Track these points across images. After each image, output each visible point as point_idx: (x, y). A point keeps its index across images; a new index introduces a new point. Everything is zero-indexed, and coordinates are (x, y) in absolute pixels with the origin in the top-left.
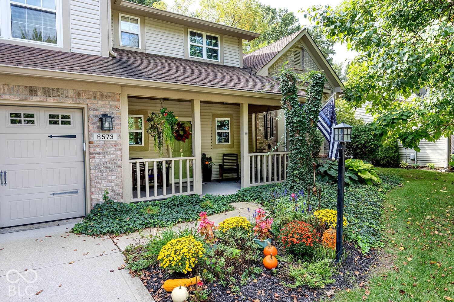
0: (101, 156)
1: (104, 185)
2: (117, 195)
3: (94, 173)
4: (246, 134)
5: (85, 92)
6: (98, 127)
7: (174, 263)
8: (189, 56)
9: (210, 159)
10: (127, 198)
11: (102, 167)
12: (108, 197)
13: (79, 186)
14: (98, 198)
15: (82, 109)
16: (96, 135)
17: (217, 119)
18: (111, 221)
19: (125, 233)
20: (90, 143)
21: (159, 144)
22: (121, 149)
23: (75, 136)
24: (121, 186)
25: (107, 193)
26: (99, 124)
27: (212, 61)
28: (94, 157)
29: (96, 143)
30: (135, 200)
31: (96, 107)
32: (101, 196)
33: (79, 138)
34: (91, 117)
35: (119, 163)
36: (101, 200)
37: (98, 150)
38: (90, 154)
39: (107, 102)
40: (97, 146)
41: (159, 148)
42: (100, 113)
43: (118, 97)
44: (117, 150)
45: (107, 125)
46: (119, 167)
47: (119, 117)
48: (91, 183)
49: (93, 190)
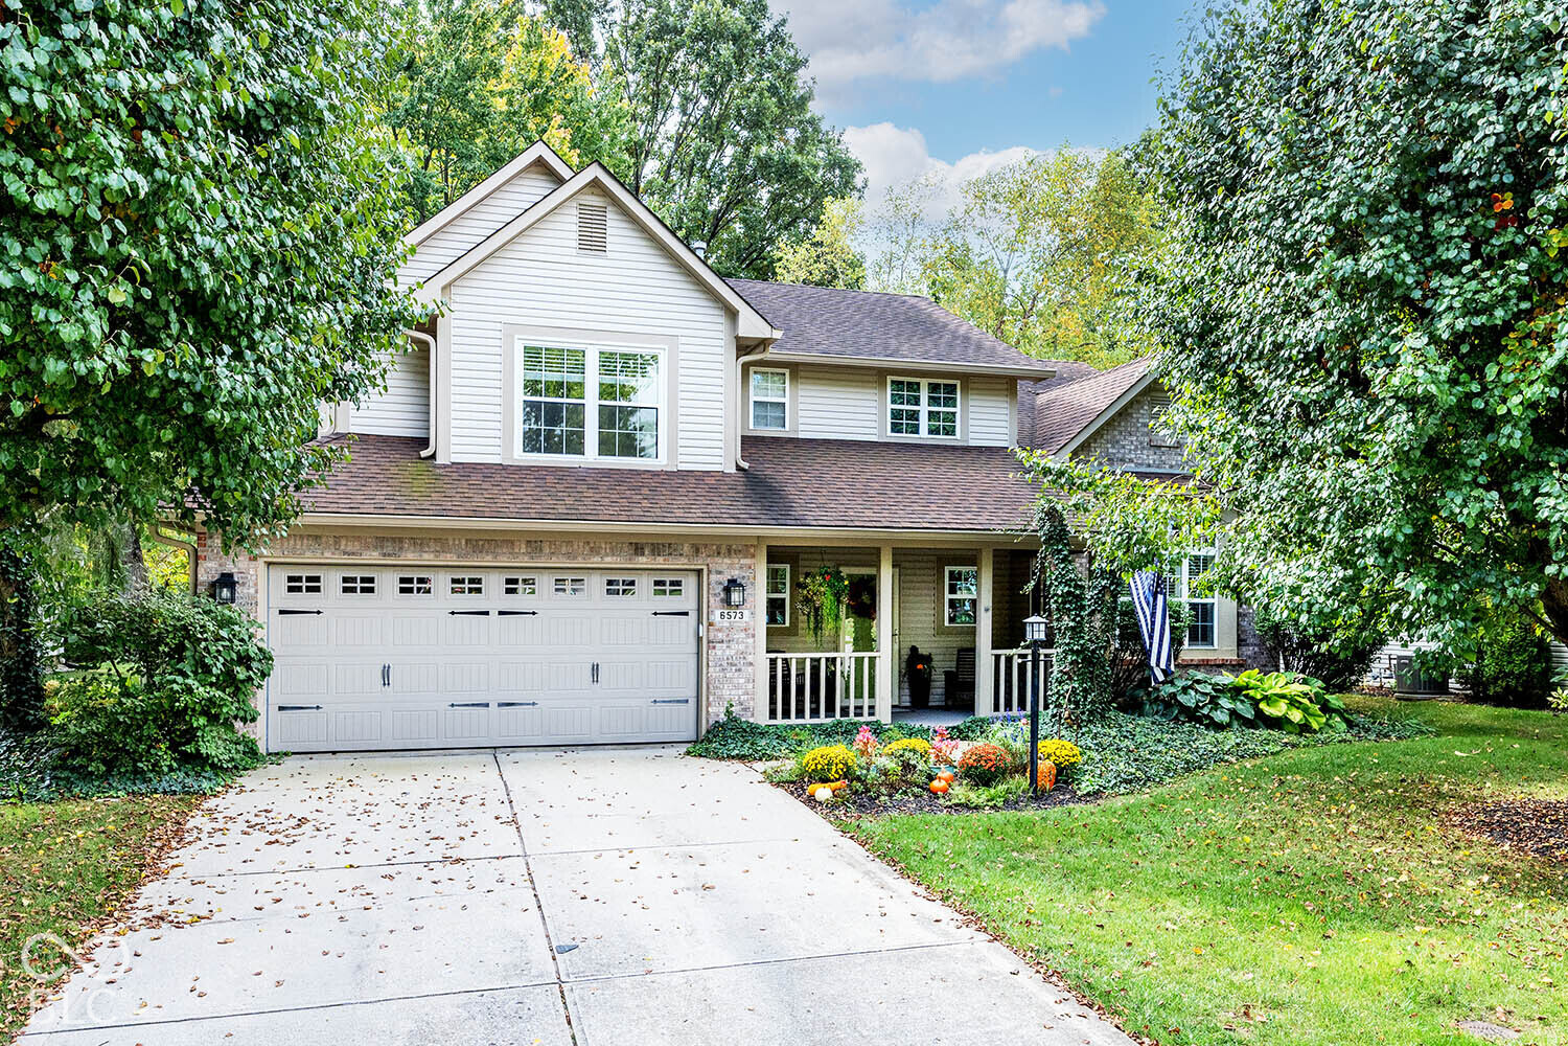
0: (725, 645)
1: (728, 693)
2: (745, 710)
3: (714, 672)
4: (987, 610)
5: (706, 546)
6: (722, 600)
7: (819, 767)
8: (889, 433)
9: (928, 659)
10: (761, 718)
11: (725, 663)
12: (732, 713)
13: (691, 693)
14: (717, 712)
15: (699, 572)
16: (718, 613)
17: (947, 569)
18: (740, 744)
19: (761, 759)
20: (710, 624)
21: (816, 628)
22: (753, 636)
23: (686, 614)
24: (752, 695)
25: (732, 706)
26: (723, 595)
27: (942, 439)
28: (714, 648)
29: (718, 626)
30: (773, 722)
31: (720, 569)
32: (723, 710)
33: (693, 615)
34: (713, 585)
35: (750, 658)
36: (722, 716)
37: (720, 635)
38: (709, 642)
39: (736, 561)
40: (719, 630)
41: (816, 634)
42: (724, 579)
43: (752, 550)
44: (748, 636)
45: (735, 597)
46: (751, 664)
47: (753, 584)
48: (708, 688)
49: (711, 699)
